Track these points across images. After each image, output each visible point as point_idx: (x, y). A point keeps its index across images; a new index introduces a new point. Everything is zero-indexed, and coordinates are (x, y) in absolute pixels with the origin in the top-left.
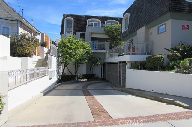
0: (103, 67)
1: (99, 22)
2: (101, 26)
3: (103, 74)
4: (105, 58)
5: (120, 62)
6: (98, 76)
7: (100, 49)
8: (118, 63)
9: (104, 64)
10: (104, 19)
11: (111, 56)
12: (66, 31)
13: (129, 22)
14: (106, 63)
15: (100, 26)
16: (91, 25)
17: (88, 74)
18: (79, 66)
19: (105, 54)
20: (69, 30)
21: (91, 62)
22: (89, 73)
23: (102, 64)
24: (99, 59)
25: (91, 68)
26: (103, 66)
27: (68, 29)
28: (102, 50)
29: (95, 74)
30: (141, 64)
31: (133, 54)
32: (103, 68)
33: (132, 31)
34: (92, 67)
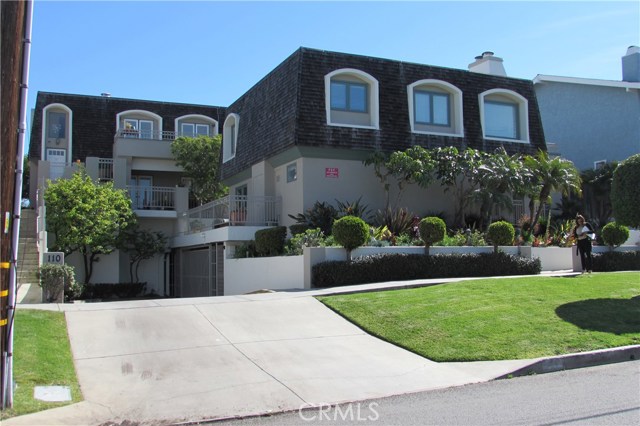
0: (171, 262)
1: (156, 121)
2: (161, 137)
3: (170, 283)
4: (175, 234)
5: (213, 244)
6: (153, 290)
7: (159, 209)
8: (208, 248)
9: (174, 253)
10: (170, 112)
11: (195, 228)
12: (46, 148)
13: (238, 139)
14: (179, 248)
15: (158, 136)
16: (130, 132)
17: (123, 282)
18: (97, 260)
19: (174, 221)
20: (58, 144)
21: (133, 246)
22: (127, 280)
23: (166, 254)
24: (155, 237)
25: (132, 264)
26: (168, 258)
27: (53, 140)
28: (165, 209)
29: (146, 283)
30: (250, 247)
31: (237, 225)
32: (171, 267)
33: (243, 164)
34: (136, 263)
